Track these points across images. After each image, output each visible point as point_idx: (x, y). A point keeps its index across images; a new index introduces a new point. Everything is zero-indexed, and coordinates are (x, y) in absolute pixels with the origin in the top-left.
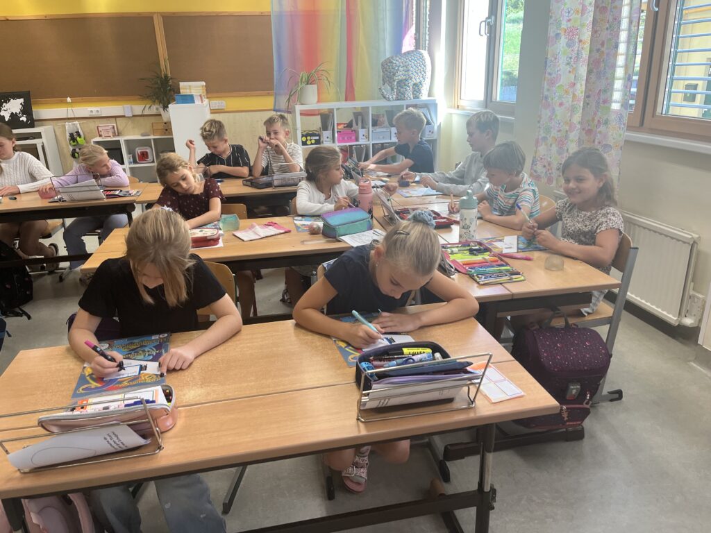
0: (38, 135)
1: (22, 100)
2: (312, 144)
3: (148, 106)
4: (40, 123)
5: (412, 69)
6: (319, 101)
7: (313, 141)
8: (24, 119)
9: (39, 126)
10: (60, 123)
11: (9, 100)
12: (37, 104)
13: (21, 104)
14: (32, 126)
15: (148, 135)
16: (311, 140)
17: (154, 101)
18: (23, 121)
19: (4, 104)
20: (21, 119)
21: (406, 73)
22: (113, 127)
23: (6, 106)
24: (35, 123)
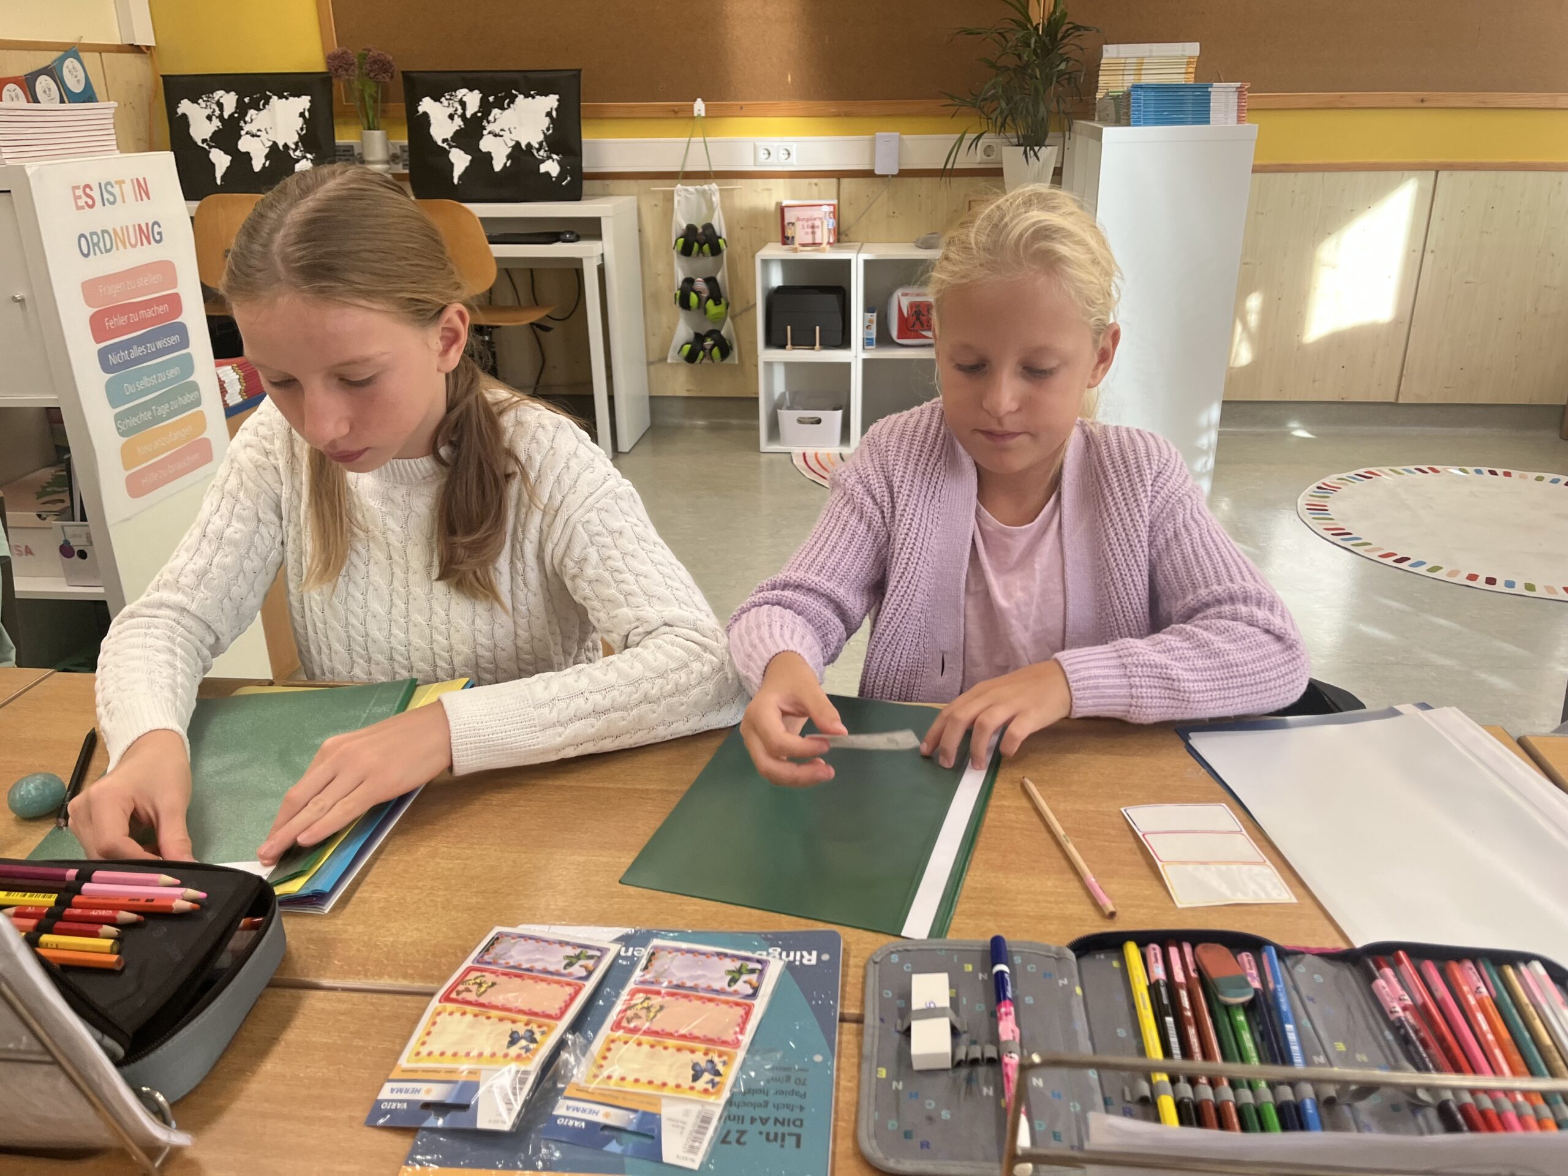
0: (590, 229)
1: (551, 101)
4: (597, 183)
8: (551, 167)
9: (594, 196)
10: (660, 186)
11: (512, 101)
13: (549, 114)
14: (574, 194)
18: (547, 174)
19: (496, 112)
20: (543, 168)
22: (838, 213)
23: (500, 119)
24: (586, 184)
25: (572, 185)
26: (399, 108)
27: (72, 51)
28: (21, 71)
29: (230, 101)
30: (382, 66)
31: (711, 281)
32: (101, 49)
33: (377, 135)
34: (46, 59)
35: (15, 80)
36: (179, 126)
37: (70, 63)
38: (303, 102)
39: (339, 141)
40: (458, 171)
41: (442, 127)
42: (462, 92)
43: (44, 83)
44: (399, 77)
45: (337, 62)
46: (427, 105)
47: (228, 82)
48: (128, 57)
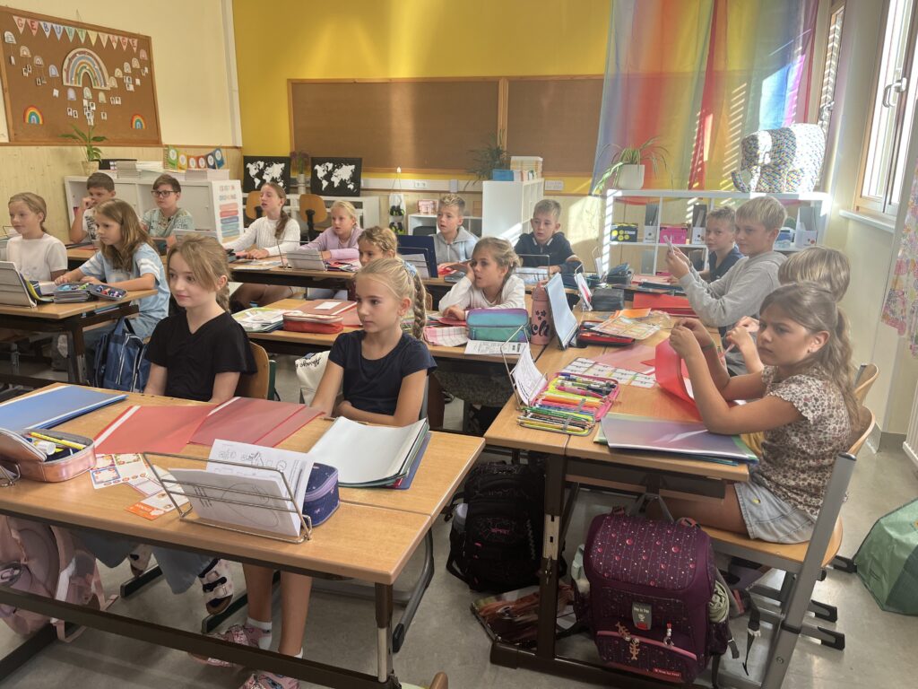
1: (353, 167)
2: (624, 240)
3: (472, 182)
4: (365, 192)
5: (787, 150)
6: (647, 185)
7: (627, 237)
8: (351, 186)
9: (363, 196)
10: (386, 193)
11: (341, 166)
12: (367, 171)
13: (352, 171)
14: (357, 195)
15: (468, 215)
16: (624, 235)
17: (480, 177)
18: (350, 189)
19: (336, 170)
20: (349, 187)
21: (777, 155)
22: (434, 204)
23: (338, 172)
24: (361, 192)
25: (357, 192)
26: (310, 167)
27: (218, 148)
28: (204, 154)
29: (262, 164)
30: (306, 156)
31: (400, 224)
32: (227, 148)
33: (302, 176)
34: (211, 151)
35: (203, 157)
36: (247, 170)
37: (218, 152)
38: (283, 165)
39: (292, 177)
40: (324, 187)
41: (321, 173)
42: (327, 164)
43: (210, 157)
44: (310, 160)
45: (293, 154)
46: (317, 167)
47: (261, 159)
48: (234, 150)
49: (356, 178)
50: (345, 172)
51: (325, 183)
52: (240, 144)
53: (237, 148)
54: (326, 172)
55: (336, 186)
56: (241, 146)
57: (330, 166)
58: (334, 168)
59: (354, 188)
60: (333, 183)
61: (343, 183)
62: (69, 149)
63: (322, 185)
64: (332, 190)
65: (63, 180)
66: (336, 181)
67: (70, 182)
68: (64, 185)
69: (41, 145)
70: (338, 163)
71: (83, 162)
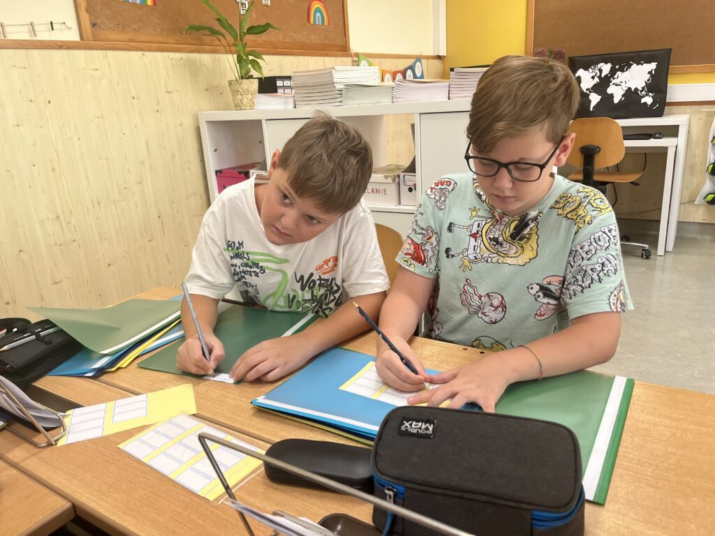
0: (673, 131)
1: (653, 66)
8: (648, 100)
9: (669, 114)
11: (629, 67)
12: (678, 73)
13: (650, 73)
14: (659, 113)
18: (646, 103)
19: (619, 73)
20: (643, 101)
23: (620, 77)
24: (667, 108)
25: (659, 109)
27: (419, 59)
28: (402, 67)
30: (560, 55)
32: (428, 57)
34: (409, 62)
37: (418, 63)
40: (593, 104)
42: (601, 65)
43: (409, 72)
44: (568, 61)
48: (437, 62)
49: (657, 85)
50: (637, 76)
51: (595, 99)
52: (443, 53)
53: (439, 57)
54: (597, 80)
55: (616, 100)
56: (445, 55)
57: (606, 68)
58: (613, 72)
59: (653, 104)
60: (612, 96)
61: (631, 94)
62: (206, 58)
63: (590, 102)
64: (609, 109)
65: (196, 118)
66: (617, 93)
67: (208, 122)
68: (198, 130)
69: (150, 50)
70: (622, 62)
71: (230, 83)
